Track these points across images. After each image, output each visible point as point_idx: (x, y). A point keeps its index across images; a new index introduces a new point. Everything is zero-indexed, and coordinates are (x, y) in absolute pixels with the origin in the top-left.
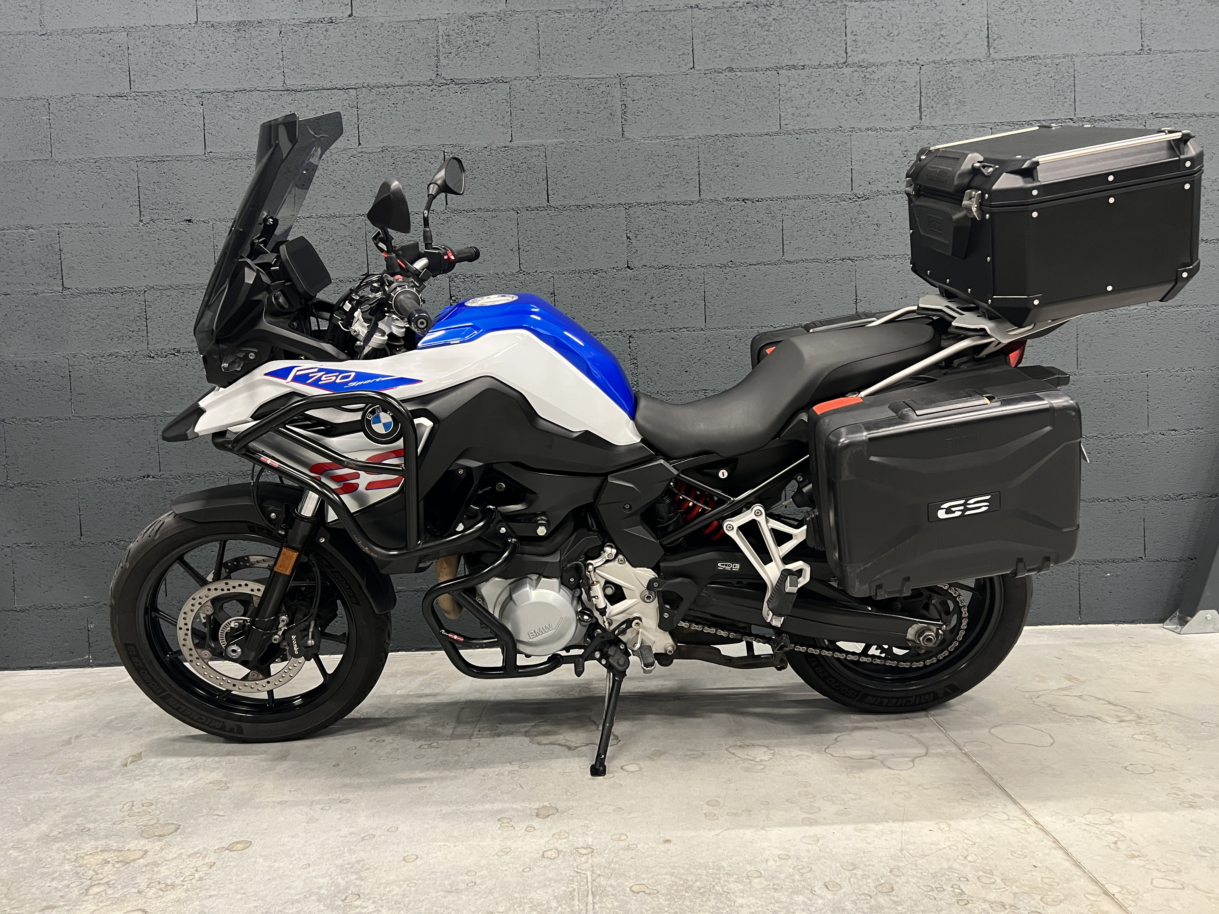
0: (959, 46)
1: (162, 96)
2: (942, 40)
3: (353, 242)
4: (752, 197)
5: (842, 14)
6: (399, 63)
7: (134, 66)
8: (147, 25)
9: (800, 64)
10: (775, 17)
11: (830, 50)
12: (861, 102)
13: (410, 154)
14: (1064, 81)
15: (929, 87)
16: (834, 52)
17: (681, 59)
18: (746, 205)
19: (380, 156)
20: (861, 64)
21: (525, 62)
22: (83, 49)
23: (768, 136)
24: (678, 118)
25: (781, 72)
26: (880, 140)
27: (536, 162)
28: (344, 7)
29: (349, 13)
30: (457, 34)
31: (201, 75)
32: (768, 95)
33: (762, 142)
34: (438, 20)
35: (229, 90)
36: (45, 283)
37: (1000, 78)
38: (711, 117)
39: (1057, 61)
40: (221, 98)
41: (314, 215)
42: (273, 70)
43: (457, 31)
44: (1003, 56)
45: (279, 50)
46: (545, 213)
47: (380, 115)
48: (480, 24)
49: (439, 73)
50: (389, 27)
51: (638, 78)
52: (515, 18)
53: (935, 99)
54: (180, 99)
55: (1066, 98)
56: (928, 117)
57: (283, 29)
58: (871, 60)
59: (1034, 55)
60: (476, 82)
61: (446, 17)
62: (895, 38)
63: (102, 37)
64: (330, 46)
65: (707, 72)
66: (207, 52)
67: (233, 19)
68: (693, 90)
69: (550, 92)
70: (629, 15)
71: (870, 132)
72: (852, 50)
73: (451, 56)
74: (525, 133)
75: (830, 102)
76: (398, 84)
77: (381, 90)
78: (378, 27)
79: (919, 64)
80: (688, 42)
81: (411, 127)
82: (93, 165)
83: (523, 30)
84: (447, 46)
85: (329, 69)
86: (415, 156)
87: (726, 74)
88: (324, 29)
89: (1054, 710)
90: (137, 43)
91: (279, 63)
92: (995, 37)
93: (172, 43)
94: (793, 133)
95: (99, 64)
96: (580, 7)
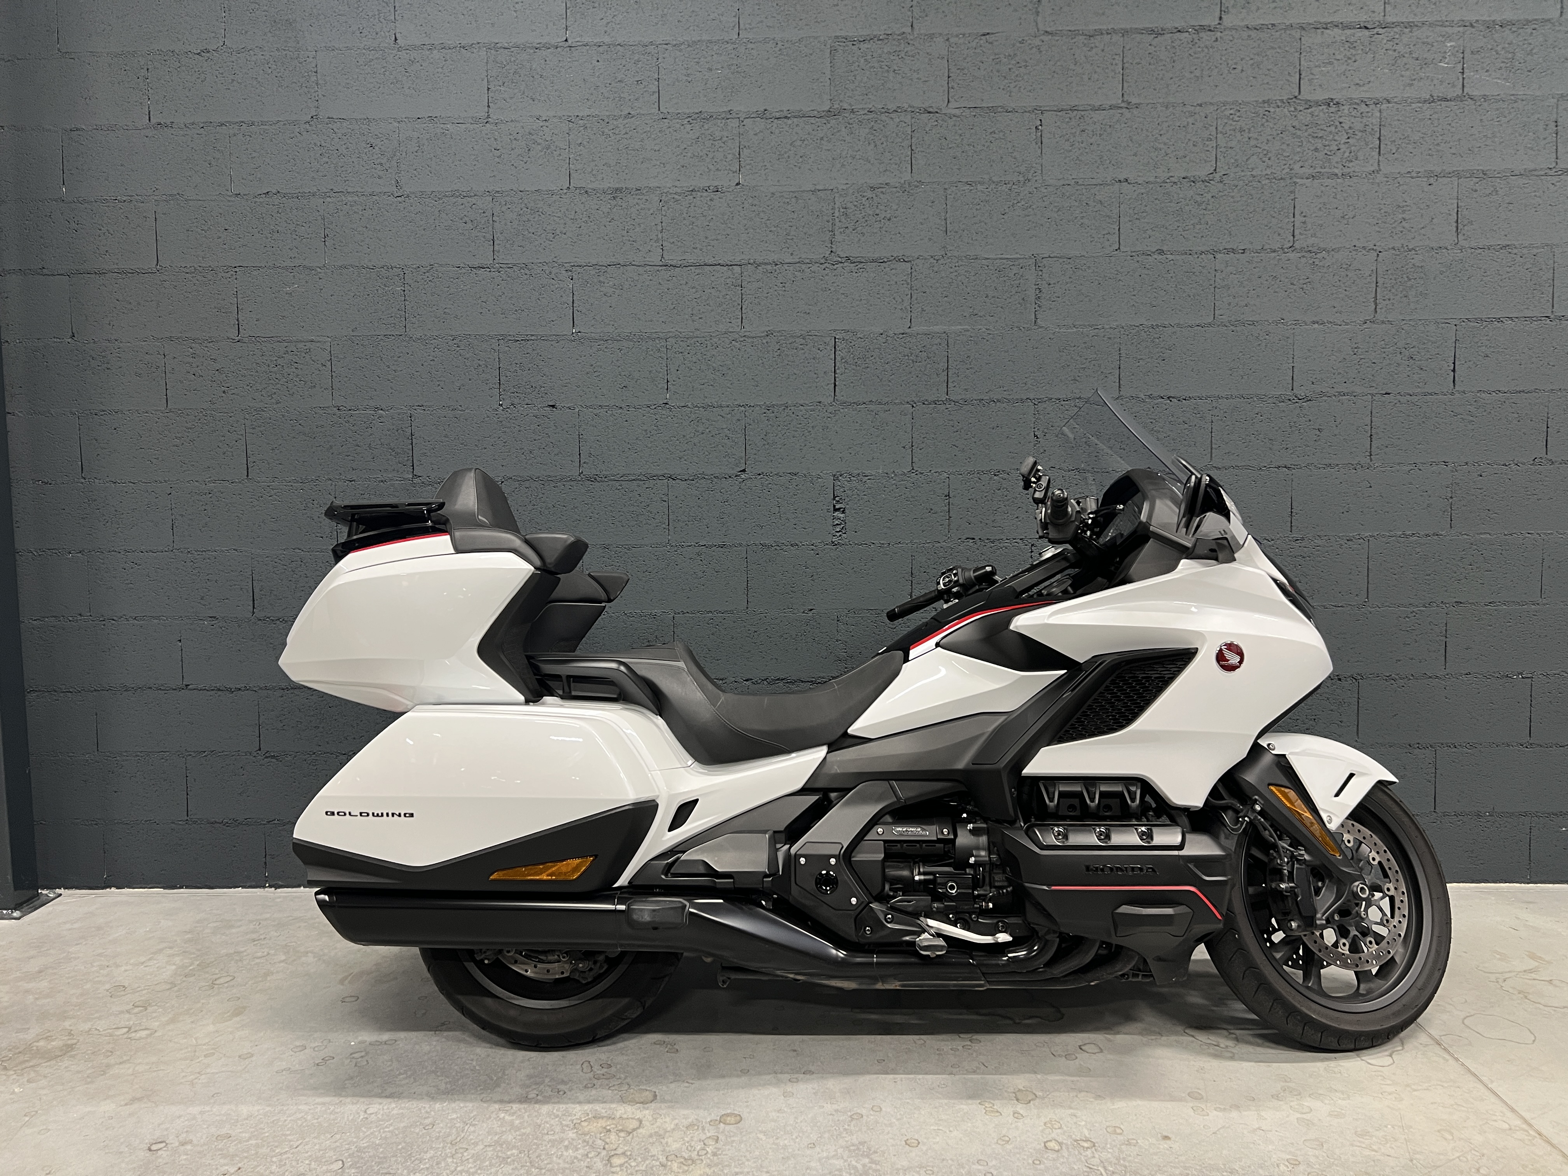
0: (1423, 231)
1: (528, 269)
2: (1404, 223)
3: (730, 435)
4: (1178, 395)
5: (1291, 192)
6: (788, 237)
7: (499, 234)
8: (515, 189)
9: (1240, 248)
10: (1213, 194)
11: (1275, 232)
12: (1307, 292)
13: (798, 340)
14: (1541, 273)
15: (1386, 277)
16: (1279, 234)
17: (1105, 239)
18: (1171, 403)
19: (764, 341)
20: (1310, 249)
21: (930, 239)
22: (443, 215)
23: (1200, 328)
24: (1099, 306)
25: (1218, 256)
26: (1328, 335)
27: (937, 352)
28: (731, 174)
29: (737, 182)
30: (855, 206)
31: (571, 247)
32: (1201, 282)
33: (1193, 334)
34: (835, 190)
35: (601, 264)
36: (394, 470)
37: (1469, 268)
38: (1136, 304)
39: (1535, 251)
40: (593, 272)
41: (689, 404)
42: (651, 243)
43: (856, 203)
44: (1473, 245)
45: (658, 221)
46: (943, 407)
47: (766, 295)
48: (882, 196)
49: (833, 250)
50: (780, 197)
51: (1056, 259)
52: (921, 190)
53: (1393, 291)
54: (547, 272)
55: (1542, 294)
56: (1383, 310)
57: (663, 198)
58: (1322, 245)
59: (1509, 243)
60: (873, 261)
61: (845, 188)
62: (1350, 220)
63: (465, 200)
64: (714, 218)
65: (1133, 254)
66: (579, 221)
67: (609, 185)
68: (1117, 274)
69: (956, 274)
70: (1050, 189)
71: (1316, 326)
72: (1300, 234)
73: (847, 231)
74: (927, 318)
75: (1272, 291)
76: (787, 261)
77: (769, 267)
78: (768, 198)
79: (1376, 250)
80: (1115, 220)
81: (798, 310)
82: (450, 343)
83: (930, 204)
84: (843, 220)
85: (712, 243)
86: (803, 341)
87: (1156, 256)
88: (708, 199)
89: (1526, 997)
90: (504, 209)
91: (657, 235)
92: (1466, 222)
93: (541, 210)
94: (1228, 324)
95: (461, 231)
96: (995, 179)
